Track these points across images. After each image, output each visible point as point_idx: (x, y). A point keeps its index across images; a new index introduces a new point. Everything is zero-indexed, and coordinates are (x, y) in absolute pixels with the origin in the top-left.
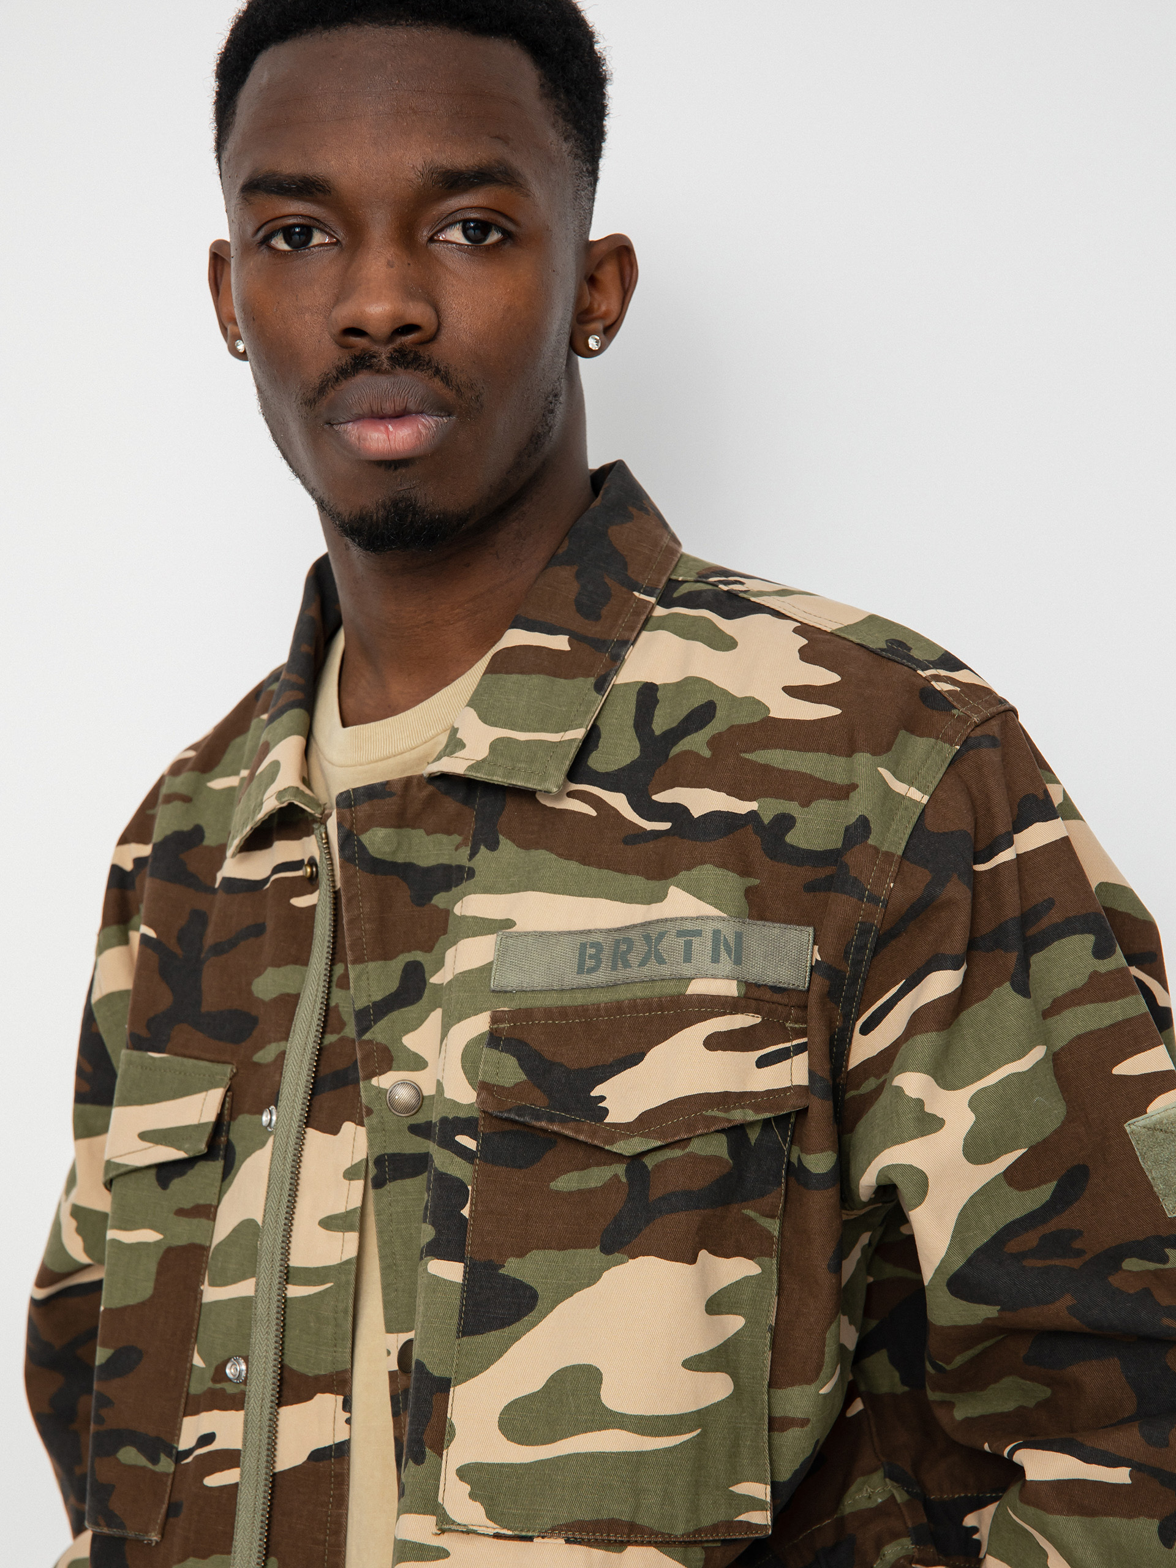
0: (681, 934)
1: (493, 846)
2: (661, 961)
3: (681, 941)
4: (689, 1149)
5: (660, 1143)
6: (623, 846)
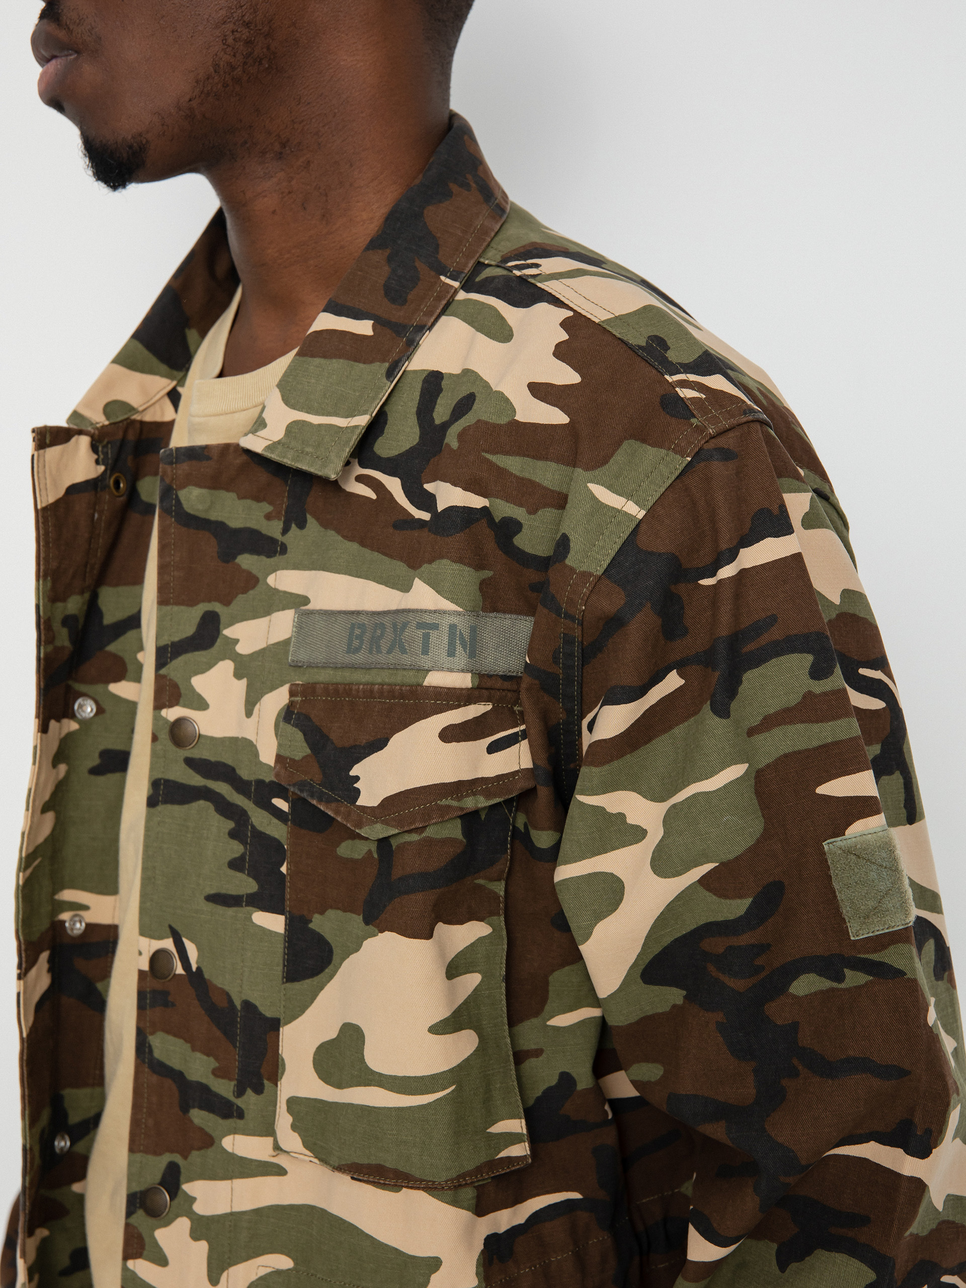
0: (420, 626)
1: (302, 525)
2: (404, 651)
3: (420, 633)
4: (424, 835)
5: (397, 831)
6: (391, 530)
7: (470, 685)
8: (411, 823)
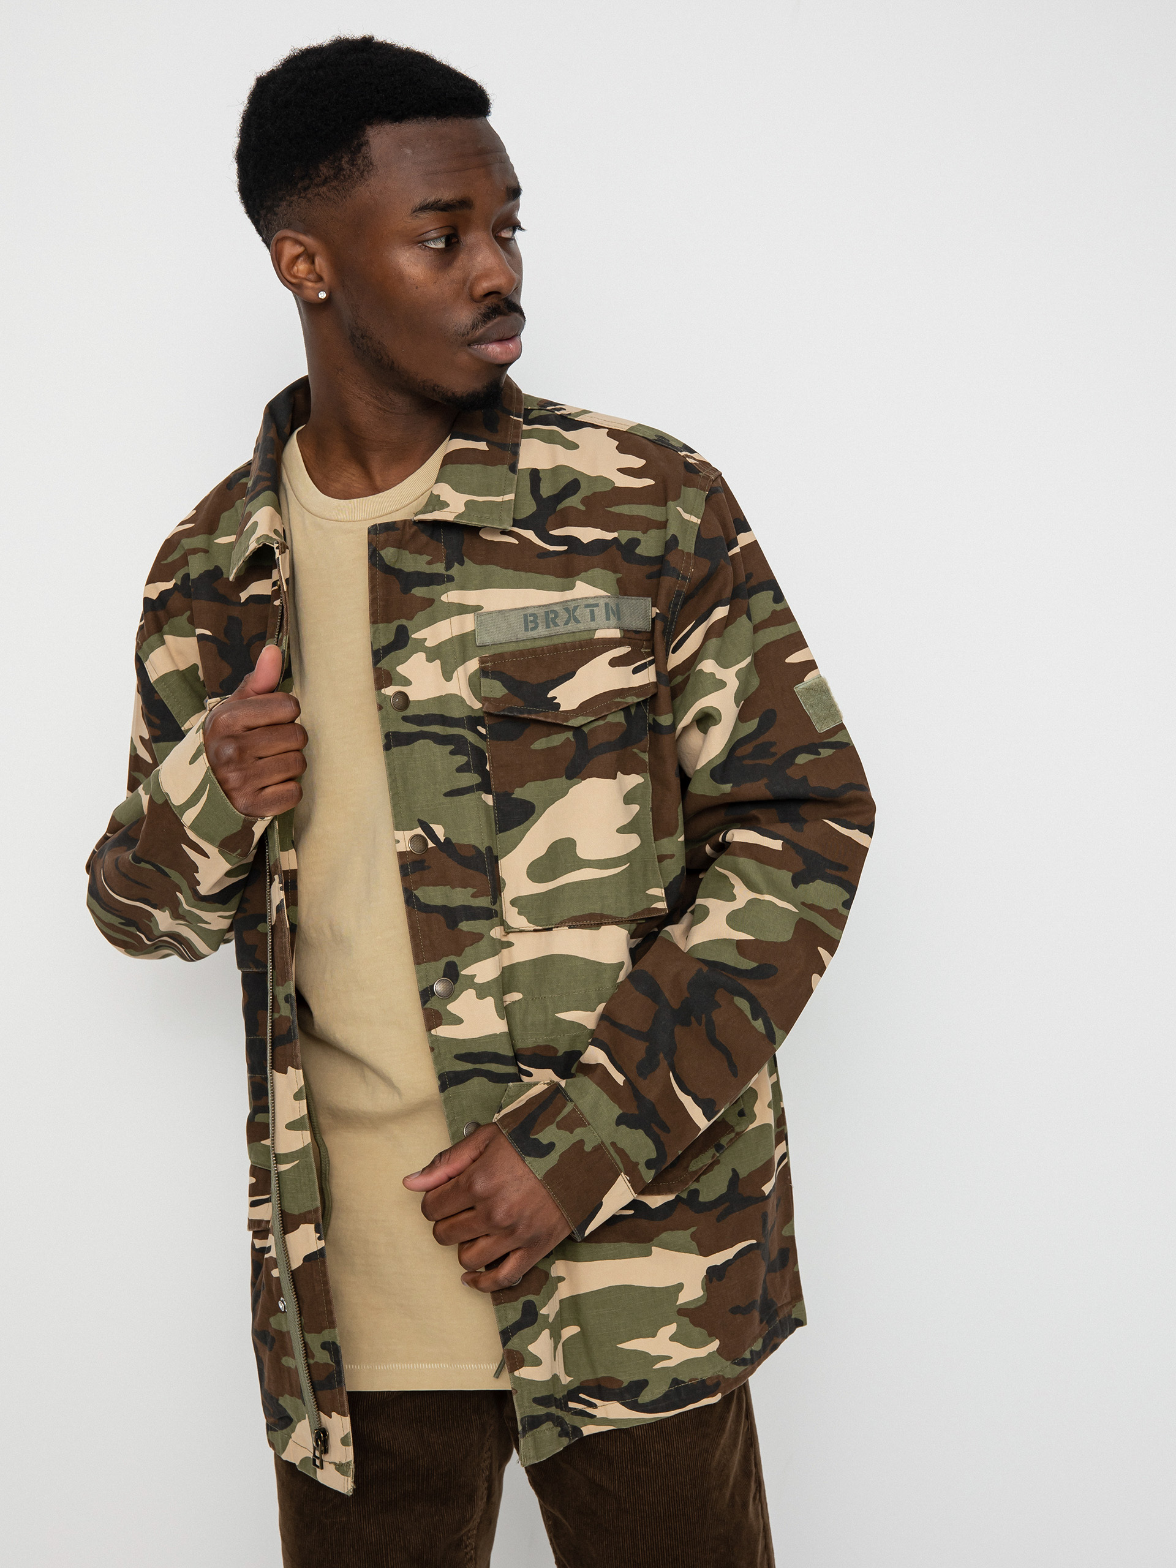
0: (587, 606)
1: (462, 563)
2: (577, 621)
3: (588, 610)
4: (606, 721)
5: (594, 718)
6: (537, 559)
7: (620, 637)
8: (602, 713)
